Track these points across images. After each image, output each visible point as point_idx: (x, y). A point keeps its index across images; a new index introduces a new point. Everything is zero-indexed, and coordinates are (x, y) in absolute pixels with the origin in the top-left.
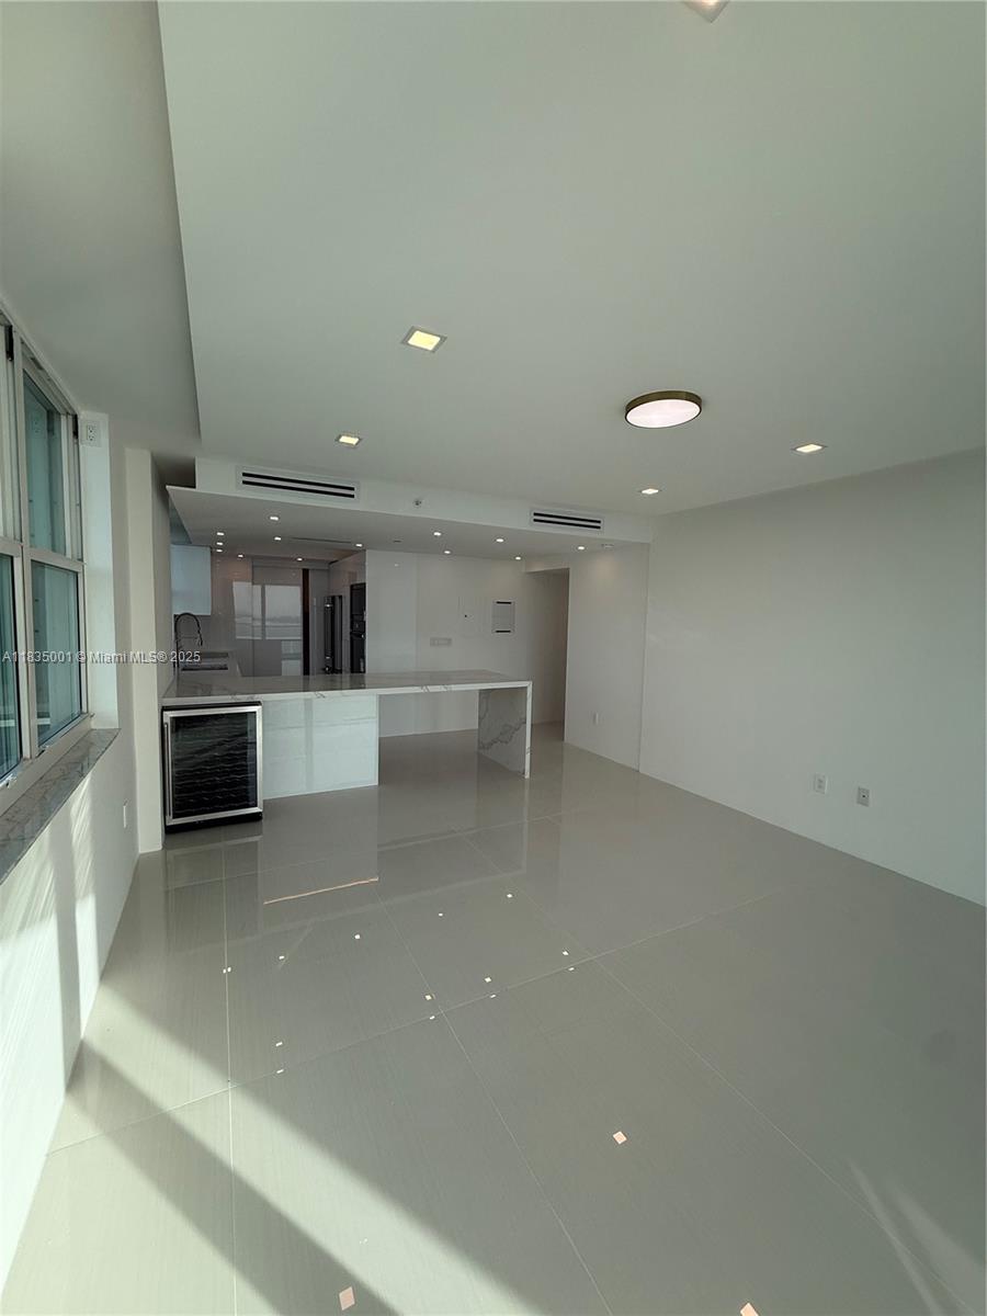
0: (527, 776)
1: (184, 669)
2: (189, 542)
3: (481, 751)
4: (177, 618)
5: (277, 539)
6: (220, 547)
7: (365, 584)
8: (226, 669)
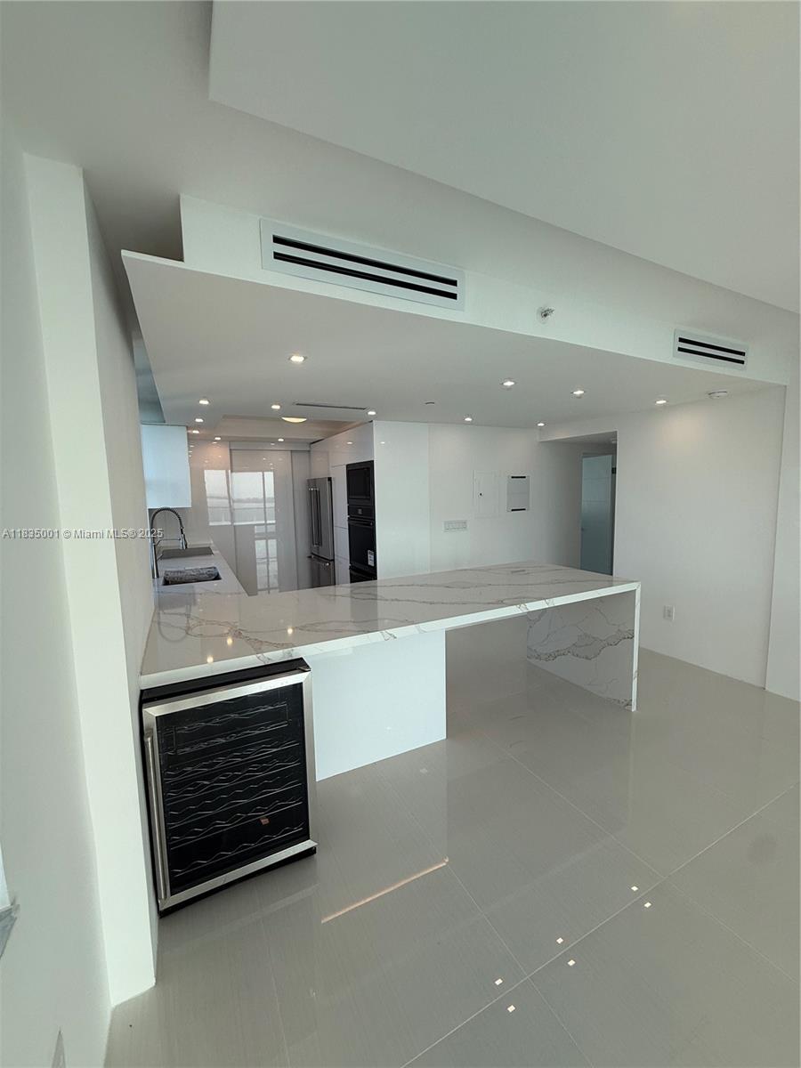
0: (634, 709)
1: (166, 583)
2: (163, 422)
3: (533, 661)
4: (154, 514)
5: (275, 407)
6: (198, 426)
7: (372, 463)
8: (217, 578)
